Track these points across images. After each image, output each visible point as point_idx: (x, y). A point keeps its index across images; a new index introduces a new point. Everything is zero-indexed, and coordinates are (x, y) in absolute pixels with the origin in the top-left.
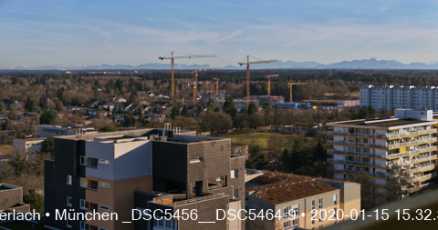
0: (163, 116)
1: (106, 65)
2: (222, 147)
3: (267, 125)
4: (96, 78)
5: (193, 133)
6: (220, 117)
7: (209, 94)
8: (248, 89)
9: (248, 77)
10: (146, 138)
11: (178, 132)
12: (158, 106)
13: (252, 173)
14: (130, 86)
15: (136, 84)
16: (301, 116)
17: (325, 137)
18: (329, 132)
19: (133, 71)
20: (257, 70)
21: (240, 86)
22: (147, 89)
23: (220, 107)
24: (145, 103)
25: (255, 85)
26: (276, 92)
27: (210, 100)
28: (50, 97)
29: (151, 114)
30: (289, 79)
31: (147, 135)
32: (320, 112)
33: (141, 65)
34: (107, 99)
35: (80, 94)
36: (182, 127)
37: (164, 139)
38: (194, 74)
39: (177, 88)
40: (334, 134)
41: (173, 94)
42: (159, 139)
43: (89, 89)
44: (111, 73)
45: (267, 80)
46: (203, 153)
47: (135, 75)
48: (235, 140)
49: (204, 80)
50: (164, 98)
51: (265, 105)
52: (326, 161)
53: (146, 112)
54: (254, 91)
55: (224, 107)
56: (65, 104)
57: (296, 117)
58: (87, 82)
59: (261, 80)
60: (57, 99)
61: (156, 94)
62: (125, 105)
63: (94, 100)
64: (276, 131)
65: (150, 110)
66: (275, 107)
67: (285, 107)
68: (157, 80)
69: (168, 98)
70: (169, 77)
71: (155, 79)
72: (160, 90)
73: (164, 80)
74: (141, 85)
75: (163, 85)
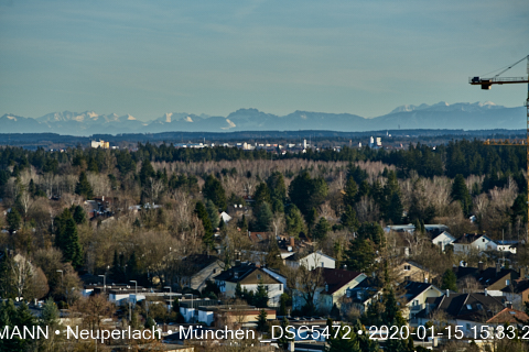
1: (253, 114)
4: (209, 166)
12: (471, 287)
14: (351, 200)
15: (376, 193)
19: (365, 137)
22: (422, 216)
24: (413, 272)
28: (24, 245)
33: (399, 114)
34: (258, 258)
35: (147, 235)
43: (183, 211)
44: (271, 146)
47: (372, 155)
50: (493, 255)
53: (420, 314)
56: (87, 277)
58: (176, 184)
60: (52, 253)
61: (463, 236)
62: (332, 279)
63: (203, 261)
65: (434, 303)
68: (467, 175)
69: (514, 251)
70: (516, 162)
71: (456, 172)
72: (475, 221)
73: (494, 176)
74: (396, 198)
75: (490, 197)
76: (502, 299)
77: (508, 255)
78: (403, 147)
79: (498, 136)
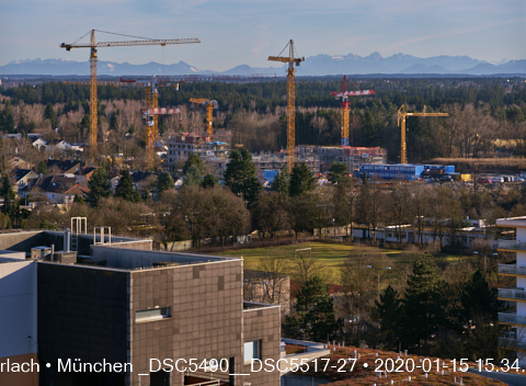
0: (69, 200)
2: (221, 279)
3: (340, 223)
5: (144, 244)
6: (216, 201)
7: (189, 139)
8: (291, 128)
9: (291, 95)
10: (22, 255)
11: (105, 241)
12: (56, 172)
13: (300, 351)
16: (432, 202)
17: (496, 257)
18: (503, 244)
20: (316, 78)
21: (270, 120)
22: (27, 128)
23: (218, 175)
24: (21, 163)
25: (310, 116)
26: (364, 136)
27: (191, 156)
29: (35, 192)
30: (398, 102)
31: (26, 246)
32: (481, 188)
33: (12, 65)
36: (116, 228)
37: (69, 258)
38: (151, 89)
39: (105, 126)
40: (517, 247)
41: (93, 138)
42: (56, 258)
45: (340, 104)
46: (169, 297)
48: (255, 263)
49: (174, 103)
50: (69, 152)
51: (335, 171)
52: (495, 319)
53: (24, 189)
54: (307, 133)
55: (227, 175)
57: (417, 202)
59: (325, 103)
61: (51, 141)
64: (365, 239)
65: (33, 182)
66: (363, 176)
67: (388, 176)
68: (54, 103)
69: (82, 150)
70: (83, 95)
71: (47, 101)
72: (59, 132)
73: (70, 104)
74: (10, 117)
75: (68, 117)
76: (74, 179)
77: (78, 152)
78: (15, 85)
79: (73, 79)
